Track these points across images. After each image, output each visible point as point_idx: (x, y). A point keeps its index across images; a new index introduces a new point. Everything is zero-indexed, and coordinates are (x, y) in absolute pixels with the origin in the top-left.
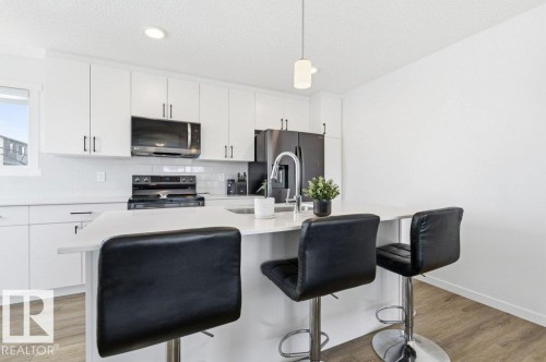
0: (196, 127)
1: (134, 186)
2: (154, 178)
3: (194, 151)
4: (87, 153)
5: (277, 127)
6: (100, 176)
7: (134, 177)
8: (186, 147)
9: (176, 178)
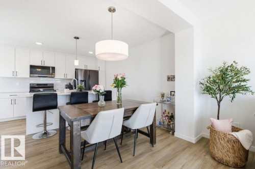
0: (53, 68)
1: (30, 87)
2: (38, 84)
3: (53, 76)
4: (14, 77)
5: (83, 68)
6: (18, 84)
7: (30, 84)
8: (50, 74)
9: (47, 84)
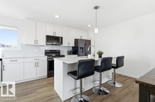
0: (62, 38)
1: (45, 53)
4: (35, 44)
6: (36, 50)
7: (45, 50)
8: (59, 43)
